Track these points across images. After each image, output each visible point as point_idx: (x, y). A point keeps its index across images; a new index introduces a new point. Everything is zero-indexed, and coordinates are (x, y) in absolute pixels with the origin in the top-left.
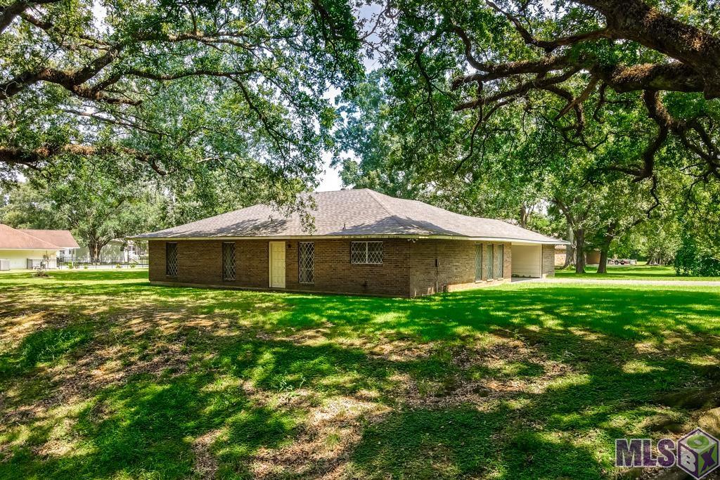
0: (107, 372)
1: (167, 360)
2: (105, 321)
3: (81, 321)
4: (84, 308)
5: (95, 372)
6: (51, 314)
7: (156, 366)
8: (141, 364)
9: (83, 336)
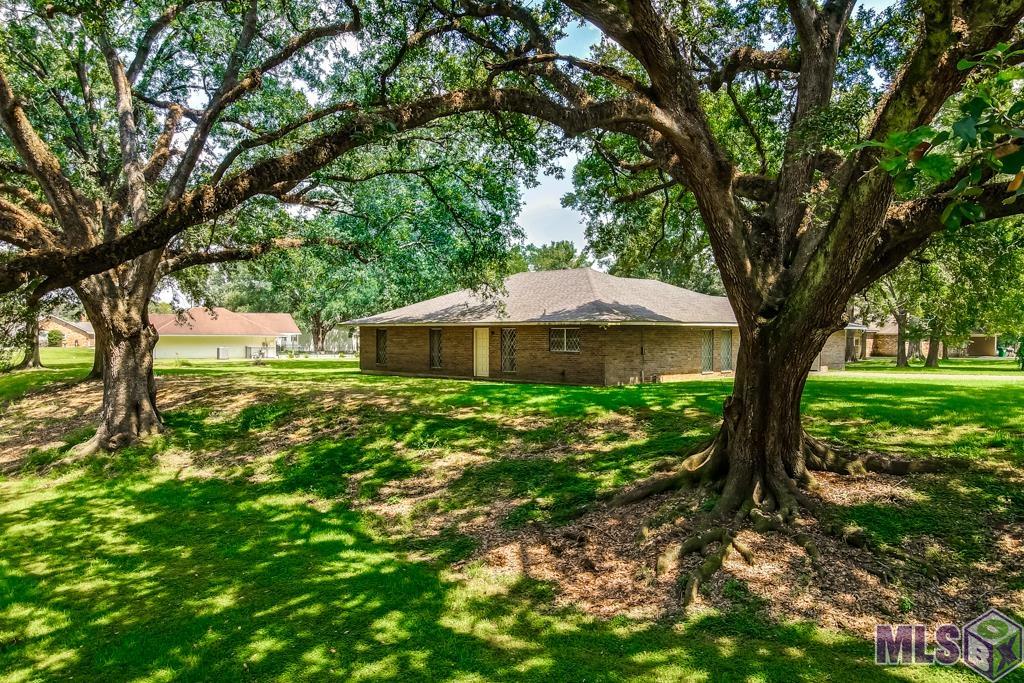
0: (300, 435)
1: (345, 428)
2: (304, 400)
3: (285, 400)
4: (289, 390)
5: (291, 436)
6: (263, 394)
7: (336, 432)
8: (325, 431)
9: (285, 410)
